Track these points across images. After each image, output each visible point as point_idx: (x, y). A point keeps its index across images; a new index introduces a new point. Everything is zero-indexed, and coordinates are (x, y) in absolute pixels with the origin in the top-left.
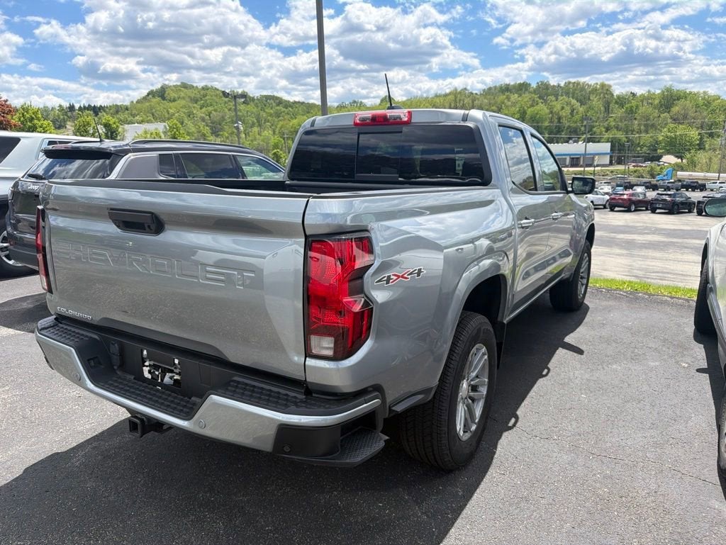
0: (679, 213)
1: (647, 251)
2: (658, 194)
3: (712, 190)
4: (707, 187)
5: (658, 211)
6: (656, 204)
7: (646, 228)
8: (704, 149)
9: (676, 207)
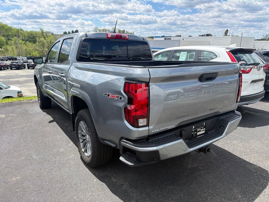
0: (22, 69)
1: (28, 83)
2: (11, 62)
3: (19, 60)
4: (17, 59)
5: (13, 69)
6: (12, 66)
7: (16, 76)
8: (8, 44)
9: (20, 67)
